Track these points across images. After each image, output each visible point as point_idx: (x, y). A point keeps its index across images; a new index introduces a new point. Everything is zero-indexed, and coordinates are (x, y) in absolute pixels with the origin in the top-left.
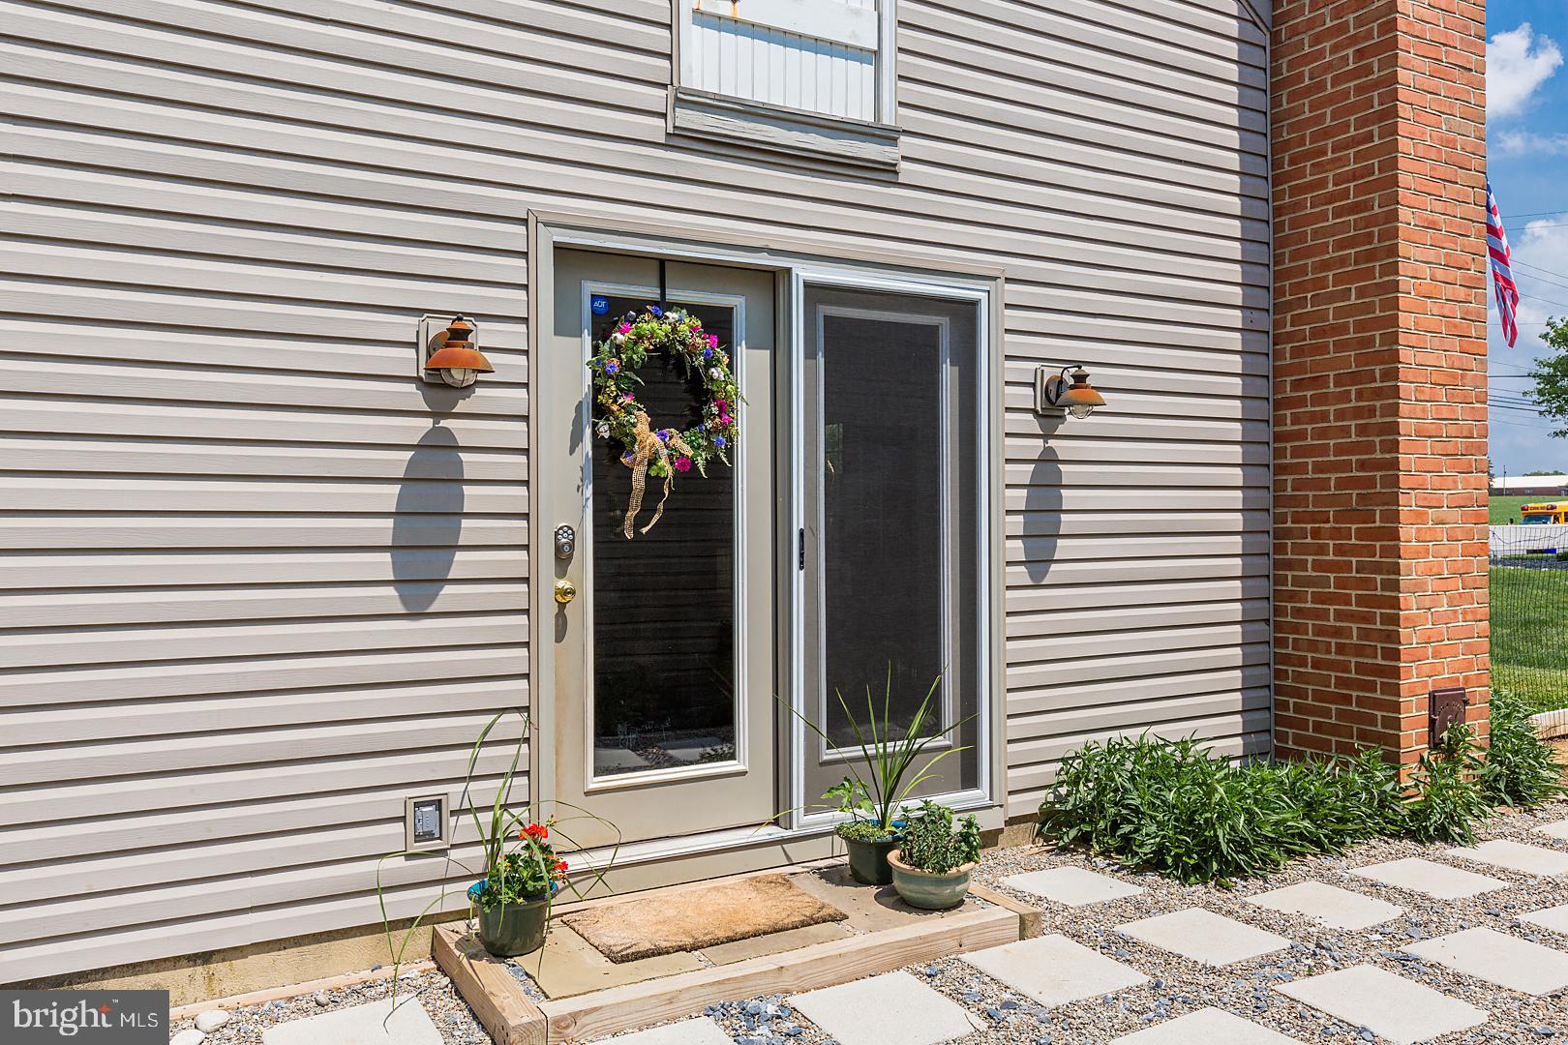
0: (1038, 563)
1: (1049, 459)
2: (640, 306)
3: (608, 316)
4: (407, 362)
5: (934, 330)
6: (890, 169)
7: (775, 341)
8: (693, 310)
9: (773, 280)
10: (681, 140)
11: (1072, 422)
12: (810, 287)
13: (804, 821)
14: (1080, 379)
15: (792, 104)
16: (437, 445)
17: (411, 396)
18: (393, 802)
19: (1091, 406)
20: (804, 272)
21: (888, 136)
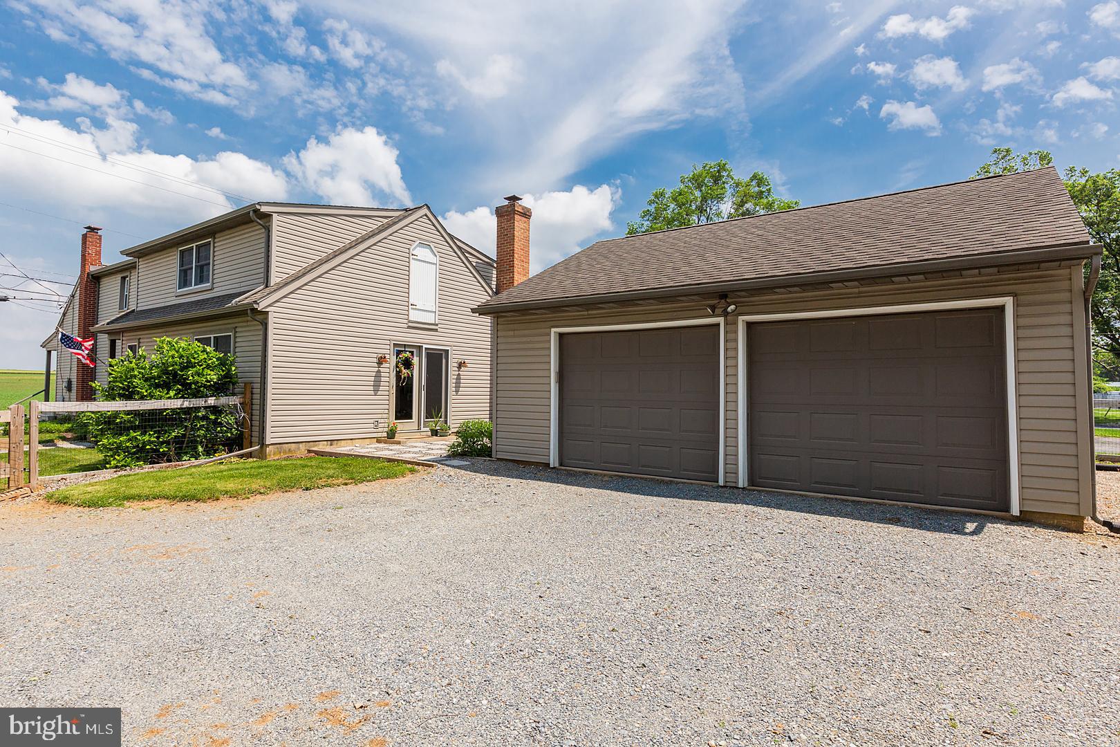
0: (457, 391)
1: (459, 375)
2: (402, 351)
3: (399, 353)
4: (375, 360)
5: (442, 354)
6: (437, 330)
7: (420, 356)
8: (410, 352)
9: (420, 348)
10: (409, 327)
11: (463, 369)
12: (426, 348)
13: (423, 429)
14: (464, 362)
15: (425, 321)
16: (379, 372)
17: (376, 365)
18: (372, 421)
19: (466, 366)
20: (425, 346)
21: (437, 325)
